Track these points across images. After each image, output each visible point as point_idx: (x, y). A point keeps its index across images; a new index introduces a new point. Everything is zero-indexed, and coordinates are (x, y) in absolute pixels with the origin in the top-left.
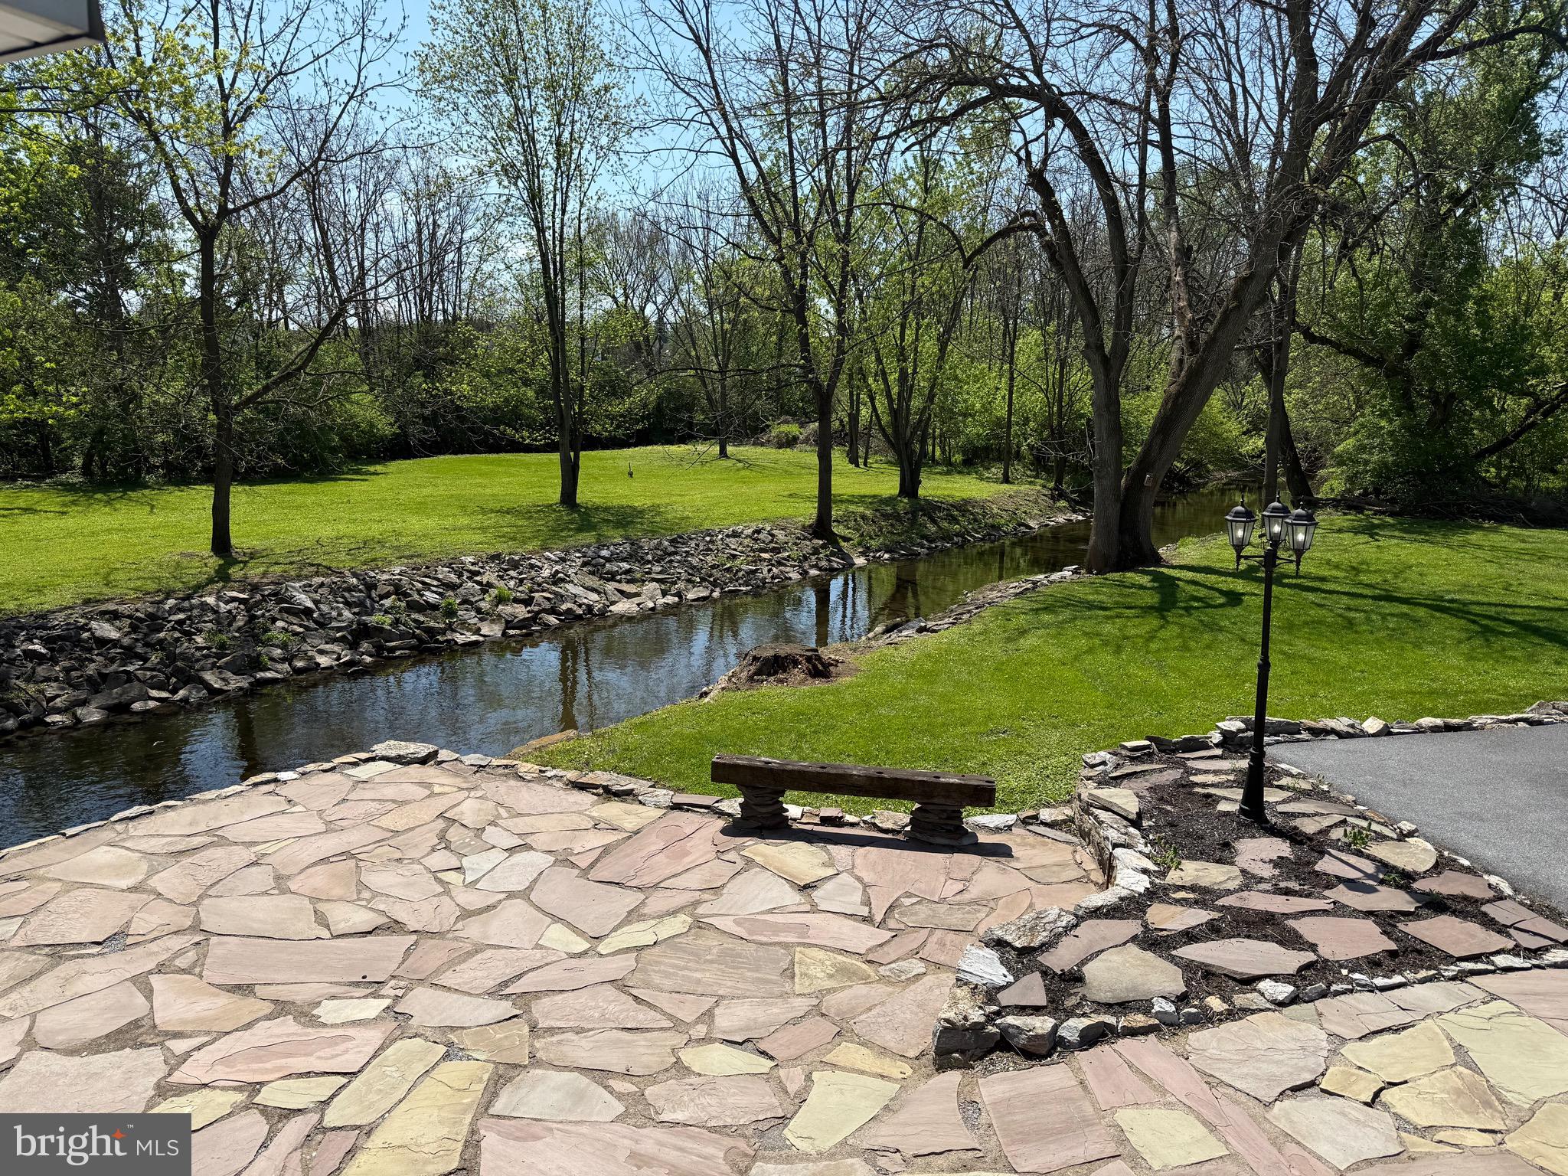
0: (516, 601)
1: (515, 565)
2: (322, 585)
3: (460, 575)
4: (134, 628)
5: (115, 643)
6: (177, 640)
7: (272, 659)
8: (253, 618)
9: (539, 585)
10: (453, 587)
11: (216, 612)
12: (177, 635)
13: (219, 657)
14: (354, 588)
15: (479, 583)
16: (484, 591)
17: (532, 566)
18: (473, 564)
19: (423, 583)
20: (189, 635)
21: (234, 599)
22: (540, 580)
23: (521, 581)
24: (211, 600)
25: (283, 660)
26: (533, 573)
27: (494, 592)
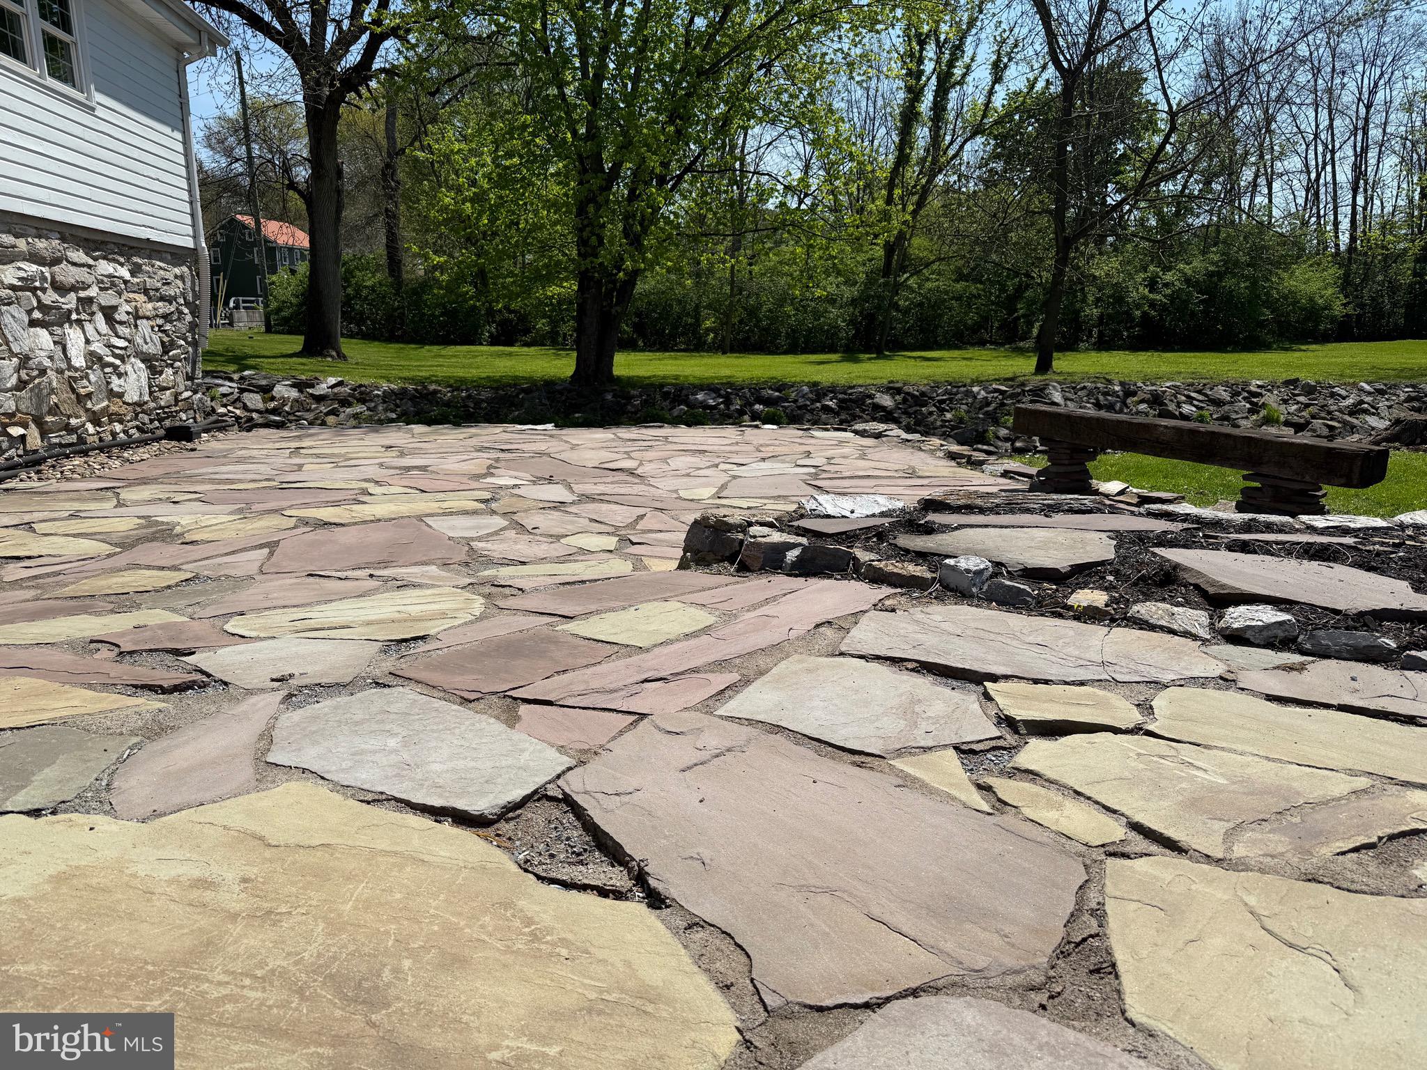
0: (1287, 424)
1: (1309, 390)
2: (1084, 388)
3: (1235, 394)
4: (905, 401)
5: (883, 408)
6: (931, 413)
7: (998, 438)
8: (1003, 404)
9: (1329, 413)
10: (1218, 403)
11: (975, 397)
12: (933, 409)
13: (953, 428)
14: (1114, 393)
15: (1251, 403)
16: (1252, 411)
17: (1333, 395)
18: (1259, 386)
19: (1188, 397)
20: (942, 411)
21: (996, 391)
22: (1332, 408)
23: (1307, 406)
24: (975, 389)
25: (1006, 439)
26: (1331, 401)
27: (1263, 413)
